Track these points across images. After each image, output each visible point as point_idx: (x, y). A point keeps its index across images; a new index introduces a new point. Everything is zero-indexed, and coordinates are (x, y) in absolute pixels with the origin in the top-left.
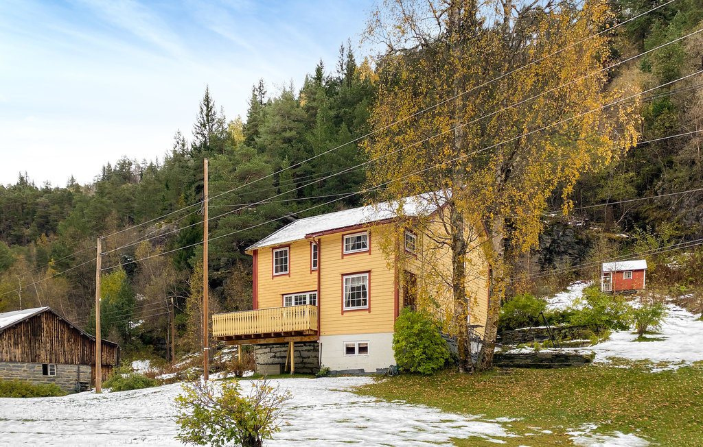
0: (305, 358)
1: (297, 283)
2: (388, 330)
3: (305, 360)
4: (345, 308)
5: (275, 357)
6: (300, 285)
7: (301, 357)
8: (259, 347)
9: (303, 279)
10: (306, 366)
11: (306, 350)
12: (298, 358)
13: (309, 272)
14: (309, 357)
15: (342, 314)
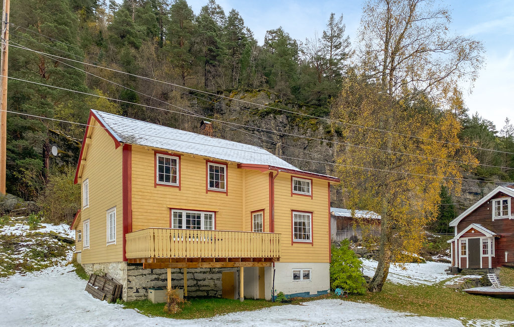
0: (200, 280)
1: (190, 199)
2: (325, 261)
3: (200, 283)
4: (295, 240)
5: (157, 279)
6: (193, 202)
7: (194, 279)
8: (133, 267)
9: (197, 196)
10: (201, 288)
11: (201, 272)
12: (192, 281)
13: (205, 191)
14: (204, 280)
15: (292, 245)
